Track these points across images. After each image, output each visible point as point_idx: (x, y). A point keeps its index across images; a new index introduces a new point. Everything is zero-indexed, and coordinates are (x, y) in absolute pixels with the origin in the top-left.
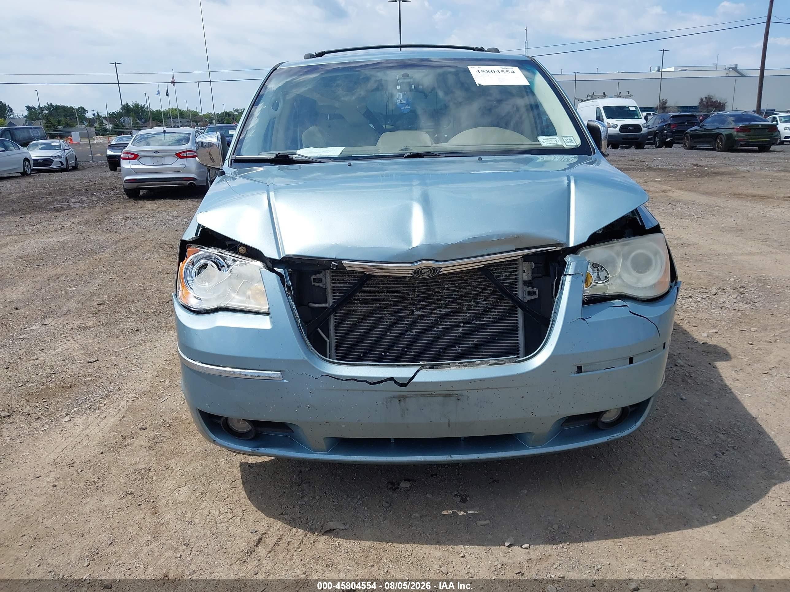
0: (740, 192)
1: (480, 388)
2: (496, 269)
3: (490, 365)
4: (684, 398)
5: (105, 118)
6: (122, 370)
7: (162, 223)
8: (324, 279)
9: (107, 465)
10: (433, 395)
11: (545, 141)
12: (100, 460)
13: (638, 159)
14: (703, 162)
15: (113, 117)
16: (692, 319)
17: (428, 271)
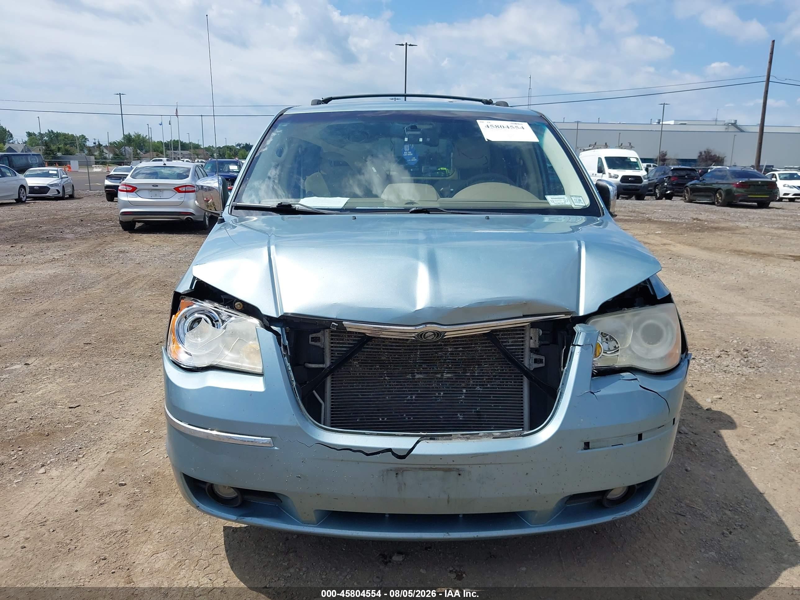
0: (740, 248)
1: (482, 463)
2: (502, 335)
3: (493, 438)
4: (689, 469)
5: (106, 147)
6: (105, 418)
7: (156, 259)
8: (322, 338)
9: (81, 524)
10: (433, 469)
11: (553, 201)
12: (74, 519)
13: (639, 210)
14: (703, 217)
15: (114, 147)
16: (696, 382)
17: (432, 335)
